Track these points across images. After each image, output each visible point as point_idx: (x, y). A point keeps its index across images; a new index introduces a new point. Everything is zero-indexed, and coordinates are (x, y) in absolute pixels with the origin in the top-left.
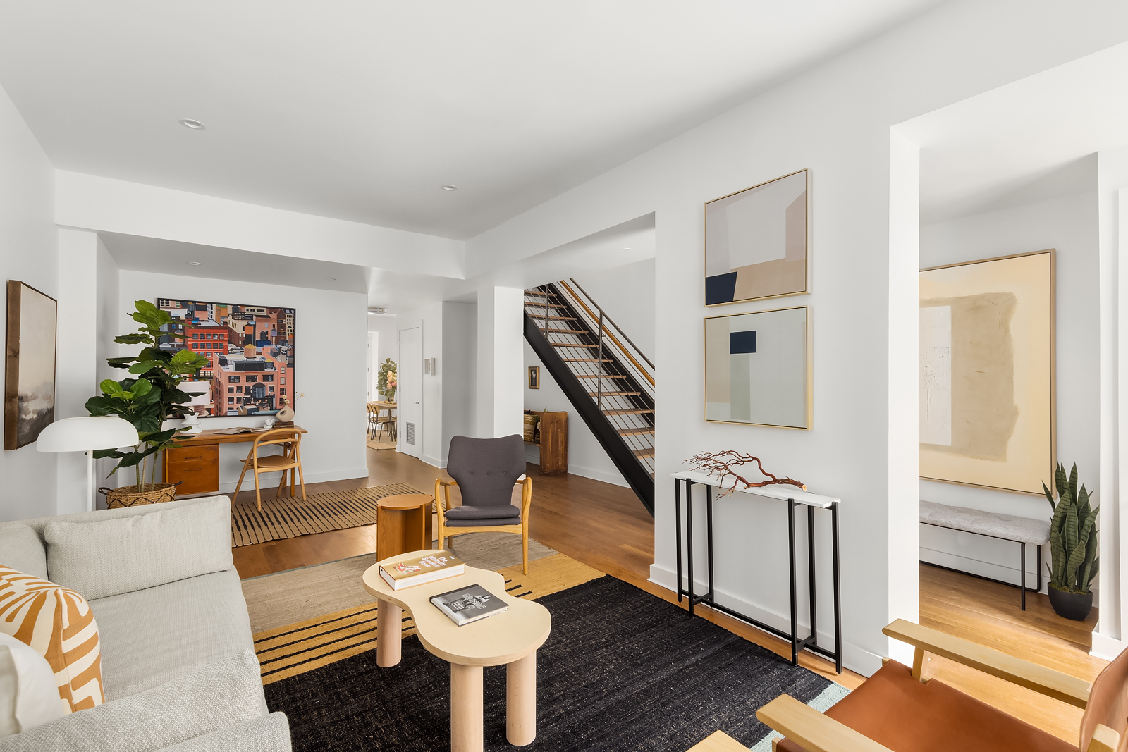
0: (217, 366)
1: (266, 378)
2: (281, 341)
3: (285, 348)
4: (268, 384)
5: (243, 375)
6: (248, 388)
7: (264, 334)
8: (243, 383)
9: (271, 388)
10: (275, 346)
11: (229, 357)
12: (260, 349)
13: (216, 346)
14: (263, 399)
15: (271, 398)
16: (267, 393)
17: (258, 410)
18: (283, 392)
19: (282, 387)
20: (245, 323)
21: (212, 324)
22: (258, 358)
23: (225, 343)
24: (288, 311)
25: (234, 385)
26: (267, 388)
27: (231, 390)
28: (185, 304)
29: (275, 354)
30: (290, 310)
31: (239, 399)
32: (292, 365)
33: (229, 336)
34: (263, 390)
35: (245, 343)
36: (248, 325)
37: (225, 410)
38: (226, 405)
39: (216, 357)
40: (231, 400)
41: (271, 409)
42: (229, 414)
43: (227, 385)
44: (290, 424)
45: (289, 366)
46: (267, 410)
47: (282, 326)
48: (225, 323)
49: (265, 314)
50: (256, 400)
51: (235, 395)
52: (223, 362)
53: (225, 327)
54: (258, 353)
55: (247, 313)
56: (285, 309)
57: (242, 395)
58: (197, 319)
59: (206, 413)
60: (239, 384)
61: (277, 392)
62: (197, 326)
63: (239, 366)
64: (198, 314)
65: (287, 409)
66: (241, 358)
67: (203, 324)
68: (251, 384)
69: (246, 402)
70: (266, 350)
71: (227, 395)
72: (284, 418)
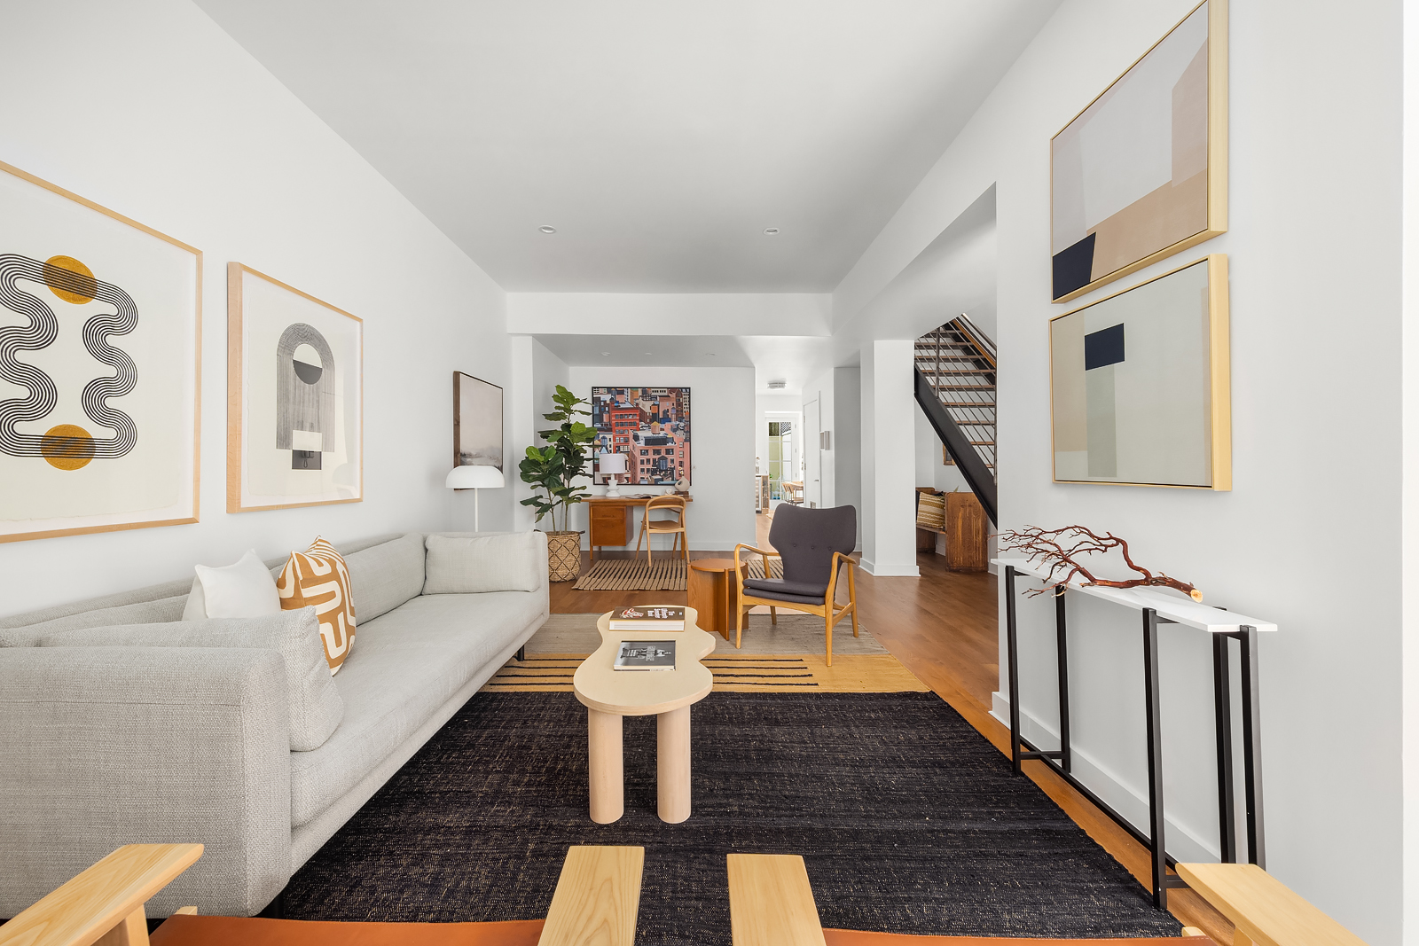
0: (632, 441)
1: (668, 452)
2: (680, 418)
3: (682, 424)
4: (670, 457)
5: (651, 448)
6: (654, 460)
7: (666, 412)
8: (651, 456)
9: (672, 461)
10: (674, 423)
11: (642, 434)
12: (662, 426)
13: (631, 424)
14: (666, 471)
15: (672, 469)
16: (670, 465)
17: (662, 480)
18: (681, 464)
19: (681, 460)
20: (652, 403)
21: (629, 406)
22: (662, 434)
23: (637, 422)
24: (684, 390)
25: (644, 458)
26: (669, 461)
27: (642, 462)
28: (609, 389)
29: (674, 430)
30: (686, 388)
31: (648, 470)
32: (688, 440)
33: (640, 415)
34: (666, 463)
35: (652, 421)
36: (654, 405)
37: (639, 479)
38: (639, 475)
39: (631, 434)
40: (642, 470)
41: (673, 480)
42: (642, 483)
43: (639, 457)
44: (686, 494)
45: (686, 440)
46: (669, 481)
47: (679, 404)
48: (637, 404)
49: (666, 394)
50: (661, 471)
51: (646, 467)
52: (636, 438)
53: (637, 408)
54: (662, 429)
55: (653, 394)
56: (682, 388)
57: (650, 467)
58: (618, 402)
59: (626, 481)
60: (648, 457)
61: (676, 463)
62: (618, 408)
63: (648, 441)
64: (619, 398)
65: (683, 479)
66: (649, 434)
67: (622, 406)
68: (657, 457)
69: (654, 472)
70: (667, 426)
71: (639, 467)
72: (682, 488)
